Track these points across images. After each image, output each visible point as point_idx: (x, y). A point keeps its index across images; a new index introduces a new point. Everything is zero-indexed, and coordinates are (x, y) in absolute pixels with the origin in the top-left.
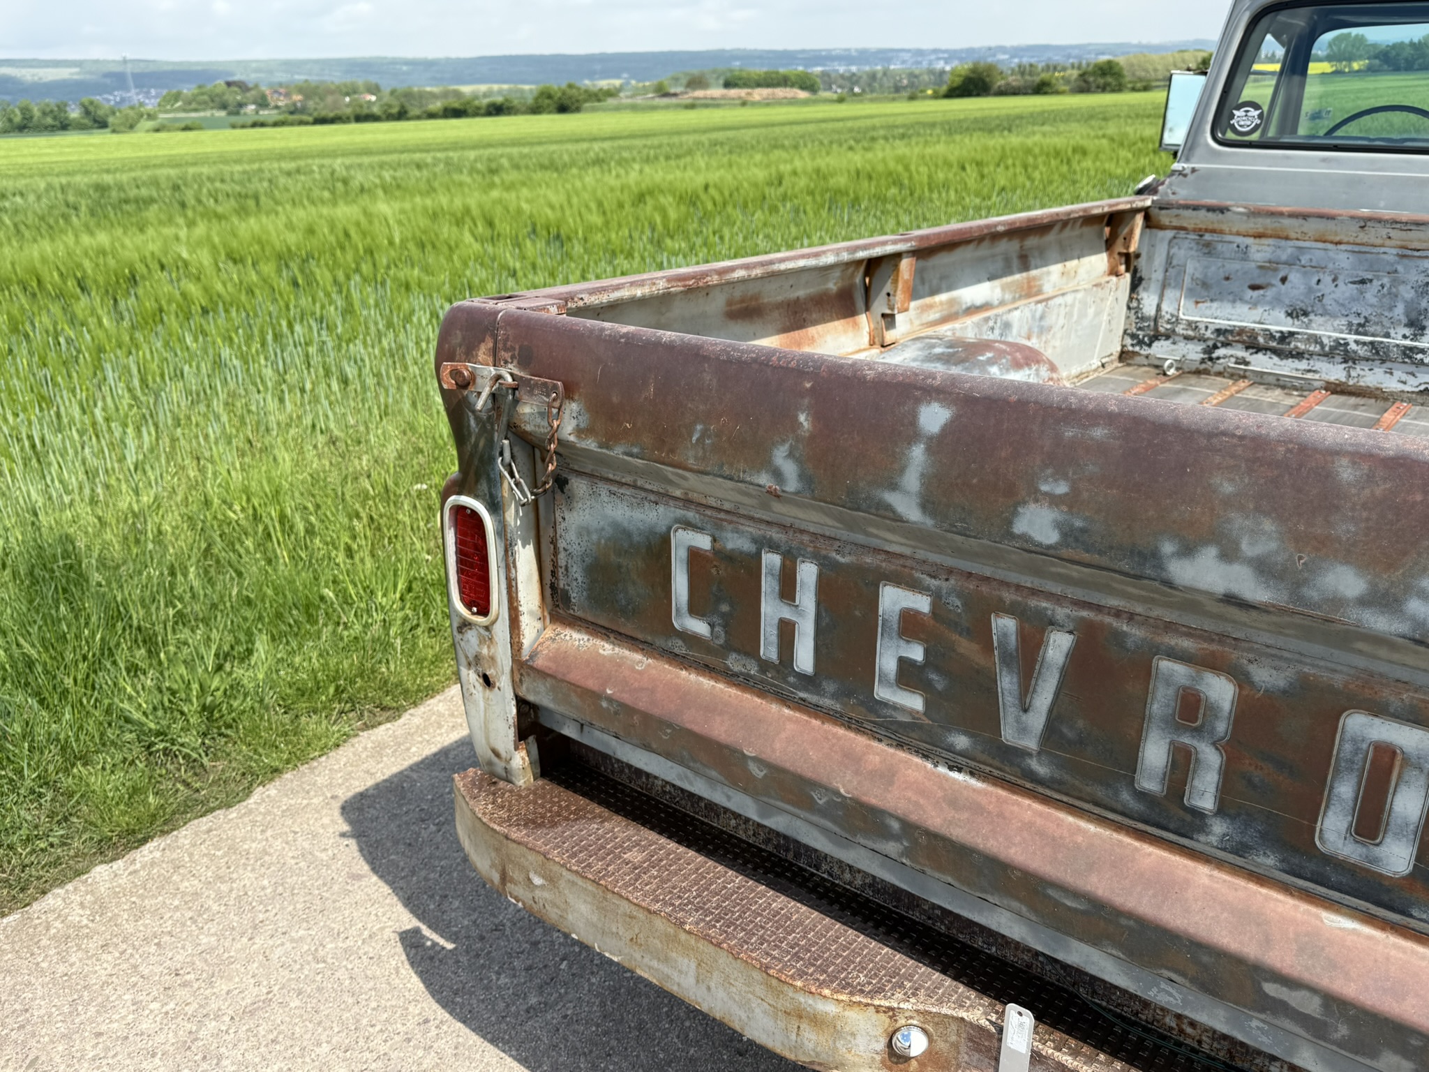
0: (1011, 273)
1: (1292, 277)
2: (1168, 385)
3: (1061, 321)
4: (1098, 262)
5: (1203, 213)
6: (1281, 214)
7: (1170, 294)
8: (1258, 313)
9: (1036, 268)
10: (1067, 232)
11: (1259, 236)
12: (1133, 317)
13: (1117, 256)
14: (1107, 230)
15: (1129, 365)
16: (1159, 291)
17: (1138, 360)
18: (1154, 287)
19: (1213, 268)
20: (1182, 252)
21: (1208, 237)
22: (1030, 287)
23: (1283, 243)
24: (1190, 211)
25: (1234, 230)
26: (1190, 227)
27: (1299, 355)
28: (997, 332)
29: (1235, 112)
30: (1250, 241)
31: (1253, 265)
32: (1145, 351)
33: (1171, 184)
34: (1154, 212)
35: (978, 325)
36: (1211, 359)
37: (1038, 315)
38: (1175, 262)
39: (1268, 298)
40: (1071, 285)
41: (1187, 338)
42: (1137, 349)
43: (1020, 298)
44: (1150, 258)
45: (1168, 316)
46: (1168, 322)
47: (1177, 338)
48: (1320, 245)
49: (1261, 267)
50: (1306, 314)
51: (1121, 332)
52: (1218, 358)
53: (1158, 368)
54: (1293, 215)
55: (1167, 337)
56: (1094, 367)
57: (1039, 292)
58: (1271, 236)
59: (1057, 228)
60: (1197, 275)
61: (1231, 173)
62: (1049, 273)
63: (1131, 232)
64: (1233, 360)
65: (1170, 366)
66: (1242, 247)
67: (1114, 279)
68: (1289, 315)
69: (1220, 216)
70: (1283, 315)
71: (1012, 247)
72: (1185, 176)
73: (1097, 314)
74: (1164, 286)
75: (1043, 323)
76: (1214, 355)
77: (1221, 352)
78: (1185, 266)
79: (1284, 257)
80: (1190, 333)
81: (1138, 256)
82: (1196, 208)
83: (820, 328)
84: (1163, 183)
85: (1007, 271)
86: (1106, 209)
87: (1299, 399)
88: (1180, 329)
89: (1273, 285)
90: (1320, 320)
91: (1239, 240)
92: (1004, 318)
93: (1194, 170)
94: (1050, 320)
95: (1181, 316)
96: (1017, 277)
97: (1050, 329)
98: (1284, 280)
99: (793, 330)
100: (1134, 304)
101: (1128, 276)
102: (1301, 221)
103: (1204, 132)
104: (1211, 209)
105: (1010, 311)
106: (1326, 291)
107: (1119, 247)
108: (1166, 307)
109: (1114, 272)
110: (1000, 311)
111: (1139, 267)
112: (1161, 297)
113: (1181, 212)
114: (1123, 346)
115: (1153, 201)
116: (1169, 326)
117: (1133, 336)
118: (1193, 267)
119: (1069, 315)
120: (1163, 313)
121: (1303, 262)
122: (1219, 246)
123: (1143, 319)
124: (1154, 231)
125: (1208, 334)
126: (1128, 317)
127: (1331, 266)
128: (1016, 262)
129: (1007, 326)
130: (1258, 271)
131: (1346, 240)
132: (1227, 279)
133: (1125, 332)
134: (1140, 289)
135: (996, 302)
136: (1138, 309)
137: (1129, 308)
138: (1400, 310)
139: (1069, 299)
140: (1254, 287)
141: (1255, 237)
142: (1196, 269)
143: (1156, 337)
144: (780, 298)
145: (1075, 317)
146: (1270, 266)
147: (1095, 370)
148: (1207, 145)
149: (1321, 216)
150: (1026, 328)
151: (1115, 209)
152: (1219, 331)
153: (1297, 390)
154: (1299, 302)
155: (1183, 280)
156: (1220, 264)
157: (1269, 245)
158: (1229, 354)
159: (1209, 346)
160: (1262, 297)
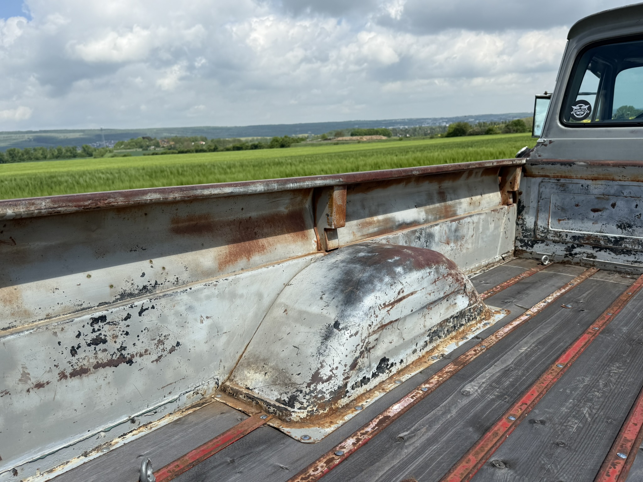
0: (433, 203)
1: (618, 203)
2: (544, 271)
3: (471, 232)
4: (495, 197)
5: (558, 166)
6: (608, 165)
7: (542, 215)
8: (598, 226)
9: (451, 200)
10: (472, 179)
11: (595, 179)
12: (520, 230)
13: (506, 194)
14: (500, 178)
15: (520, 258)
16: (535, 215)
17: (525, 255)
18: (532, 211)
19: (568, 199)
20: (548, 190)
21: (562, 181)
22: (447, 211)
23: (611, 183)
24: (550, 165)
25: (579, 176)
26: (551, 175)
27: (628, 252)
28: (423, 240)
29: (573, 107)
30: (589, 182)
31: (593, 197)
32: (529, 250)
33: (537, 151)
34: (528, 167)
35: (407, 235)
36: (571, 255)
37: (453, 228)
38: (543, 196)
39: (604, 217)
40: (477, 211)
41: (555, 242)
42: (524, 248)
43: (440, 218)
44: (528, 194)
45: (542, 229)
46: (542, 232)
47: (549, 242)
48: (636, 183)
49: (598, 198)
50: (630, 226)
51: (514, 239)
52: (576, 254)
53: (538, 259)
54: (616, 165)
55: (543, 242)
56: (497, 260)
57: (455, 214)
58: (603, 179)
59: (464, 176)
60: (558, 204)
61: (574, 142)
62: (460, 203)
63: (515, 179)
64: (585, 255)
65: (546, 259)
66: (585, 186)
67: (506, 207)
68: (619, 227)
69: (569, 167)
70: (615, 227)
71: (433, 187)
72: (546, 145)
73: (496, 228)
74: (538, 211)
75: (457, 234)
76: (573, 252)
77: (577, 250)
78: (550, 198)
79: (612, 191)
80: (557, 239)
81: (520, 193)
82: (553, 163)
83: (270, 239)
84: (533, 150)
85: (430, 200)
86: (495, 164)
87: (631, 280)
88: (550, 237)
89: (607, 209)
90: (640, 230)
91: (583, 182)
92: (428, 230)
93: (551, 142)
94: (463, 231)
95: (550, 228)
96: (437, 205)
97: (463, 237)
98: (613, 205)
99: (244, 240)
100: (520, 222)
101: (515, 205)
102: (621, 169)
103: (555, 119)
104: (563, 164)
105: (431, 226)
107: (508, 188)
108: (540, 223)
109: (505, 202)
110: (424, 226)
111: (522, 200)
112: (537, 217)
113: (544, 166)
114: (516, 247)
115: (527, 161)
116: (543, 235)
117: (521, 241)
118: (555, 199)
119: (476, 229)
120: (539, 227)
121: (625, 194)
122: (570, 186)
123: (527, 230)
124: (529, 178)
125: (568, 239)
126: (517, 230)
128: (436, 196)
129: (430, 236)
130: (596, 200)
132: (577, 205)
133: (516, 238)
134: (523, 213)
135: (422, 221)
136: (523, 225)
137: (517, 224)
139: (475, 219)
140: (595, 210)
141: (592, 180)
142: (557, 200)
143: (535, 242)
144: (231, 218)
145: (481, 230)
146: (604, 197)
147: (498, 262)
148: (558, 126)
149: (634, 165)
150: (445, 237)
151: (501, 164)
152: (574, 238)
153: (629, 274)
154: (625, 219)
155: (550, 207)
156: (572, 197)
157: (602, 185)
158: (583, 252)
159: (569, 247)
160: (600, 216)
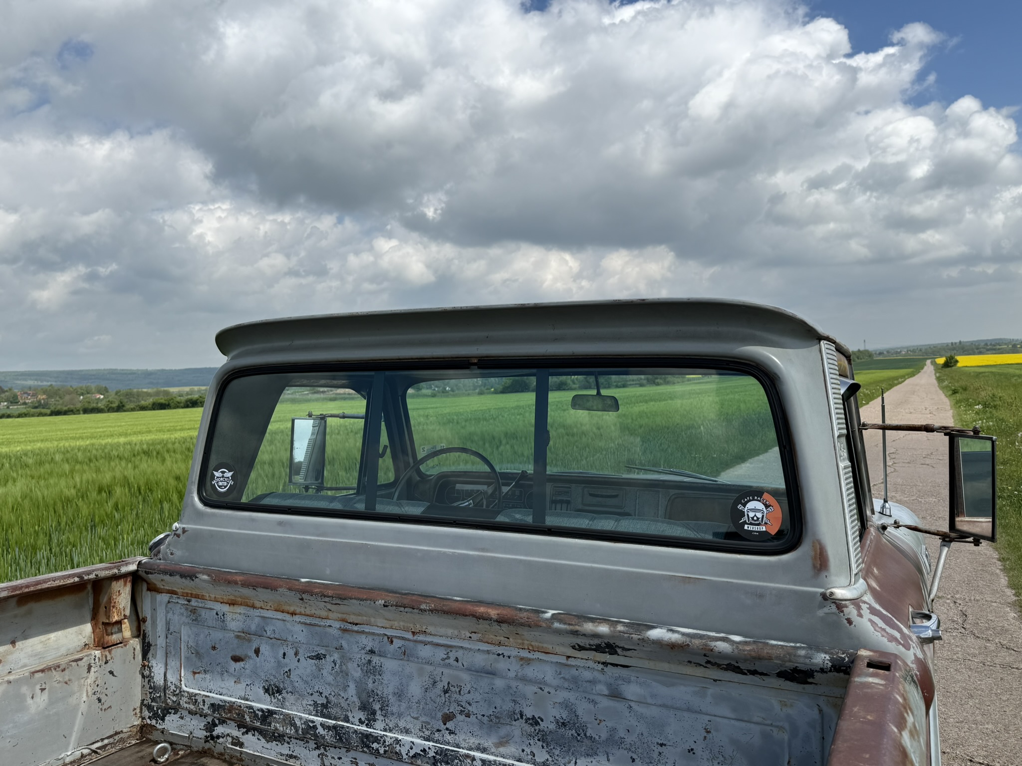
1: (262, 649)
7: (173, 663)
8: (240, 690)
11: (232, 603)
12: (147, 686)
15: (145, 742)
16: (165, 660)
17: (155, 735)
18: (160, 653)
19: (202, 636)
20: (176, 618)
21: (194, 603)
23: (251, 611)
25: (213, 596)
26: (178, 591)
27: (279, 738)
29: (215, 473)
30: (226, 608)
31: (231, 635)
32: (160, 725)
36: (212, 738)
38: (171, 628)
39: (248, 671)
41: (191, 712)
42: (154, 722)
44: (154, 623)
45: (173, 687)
46: (174, 693)
47: (183, 713)
48: (279, 615)
49: (238, 637)
50: (279, 691)
51: (138, 704)
52: (218, 737)
55: (175, 711)
60: (191, 643)
61: (212, 534)
64: (230, 739)
66: (220, 614)
67: (102, 651)
68: (267, 691)
69: (192, 581)
70: (262, 691)
72: (178, 536)
73: (59, 700)
74: (166, 653)
76: (215, 733)
77: (219, 730)
78: (180, 633)
79: (253, 627)
80: (192, 707)
81: (144, 620)
82: (173, 573)
88: (183, 702)
89: (250, 657)
90: (290, 698)
91: (218, 607)
93: (184, 531)
95: (183, 687)
98: (257, 652)
100: (147, 672)
101: (136, 641)
102: (252, 591)
104: (184, 574)
106: (292, 667)
108: (170, 677)
109: (100, 643)
111: (146, 631)
112: (166, 666)
114: (143, 719)
115: (140, 565)
116: (174, 699)
117: (149, 708)
118: (187, 634)
120: (169, 684)
121: (269, 633)
122: (203, 613)
123: (155, 689)
124: (154, 593)
125: (206, 710)
126: (143, 687)
127: (290, 638)
130: (236, 641)
131: (298, 611)
132: (214, 648)
133: (142, 702)
134: (152, 654)
136: (150, 678)
137: (143, 676)
138: (352, 690)
140: (236, 659)
142: (189, 636)
143: (166, 711)
146: (244, 636)
148: (193, 505)
149: (266, 587)
152: (214, 707)
154: (272, 678)
155: (180, 648)
156: (207, 632)
157: (240, 614)
158: (226, 733)
159: (209, 723)
160: (242, 670)
